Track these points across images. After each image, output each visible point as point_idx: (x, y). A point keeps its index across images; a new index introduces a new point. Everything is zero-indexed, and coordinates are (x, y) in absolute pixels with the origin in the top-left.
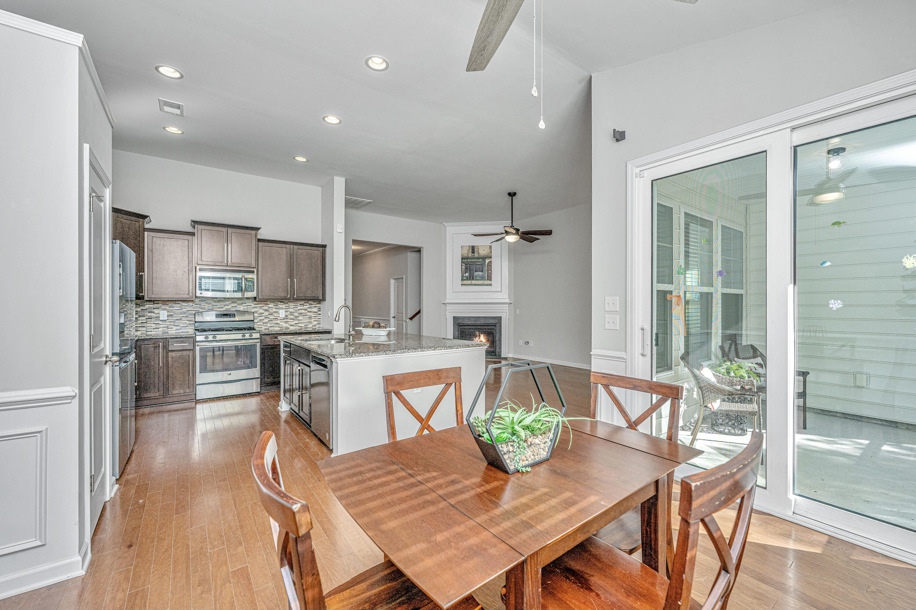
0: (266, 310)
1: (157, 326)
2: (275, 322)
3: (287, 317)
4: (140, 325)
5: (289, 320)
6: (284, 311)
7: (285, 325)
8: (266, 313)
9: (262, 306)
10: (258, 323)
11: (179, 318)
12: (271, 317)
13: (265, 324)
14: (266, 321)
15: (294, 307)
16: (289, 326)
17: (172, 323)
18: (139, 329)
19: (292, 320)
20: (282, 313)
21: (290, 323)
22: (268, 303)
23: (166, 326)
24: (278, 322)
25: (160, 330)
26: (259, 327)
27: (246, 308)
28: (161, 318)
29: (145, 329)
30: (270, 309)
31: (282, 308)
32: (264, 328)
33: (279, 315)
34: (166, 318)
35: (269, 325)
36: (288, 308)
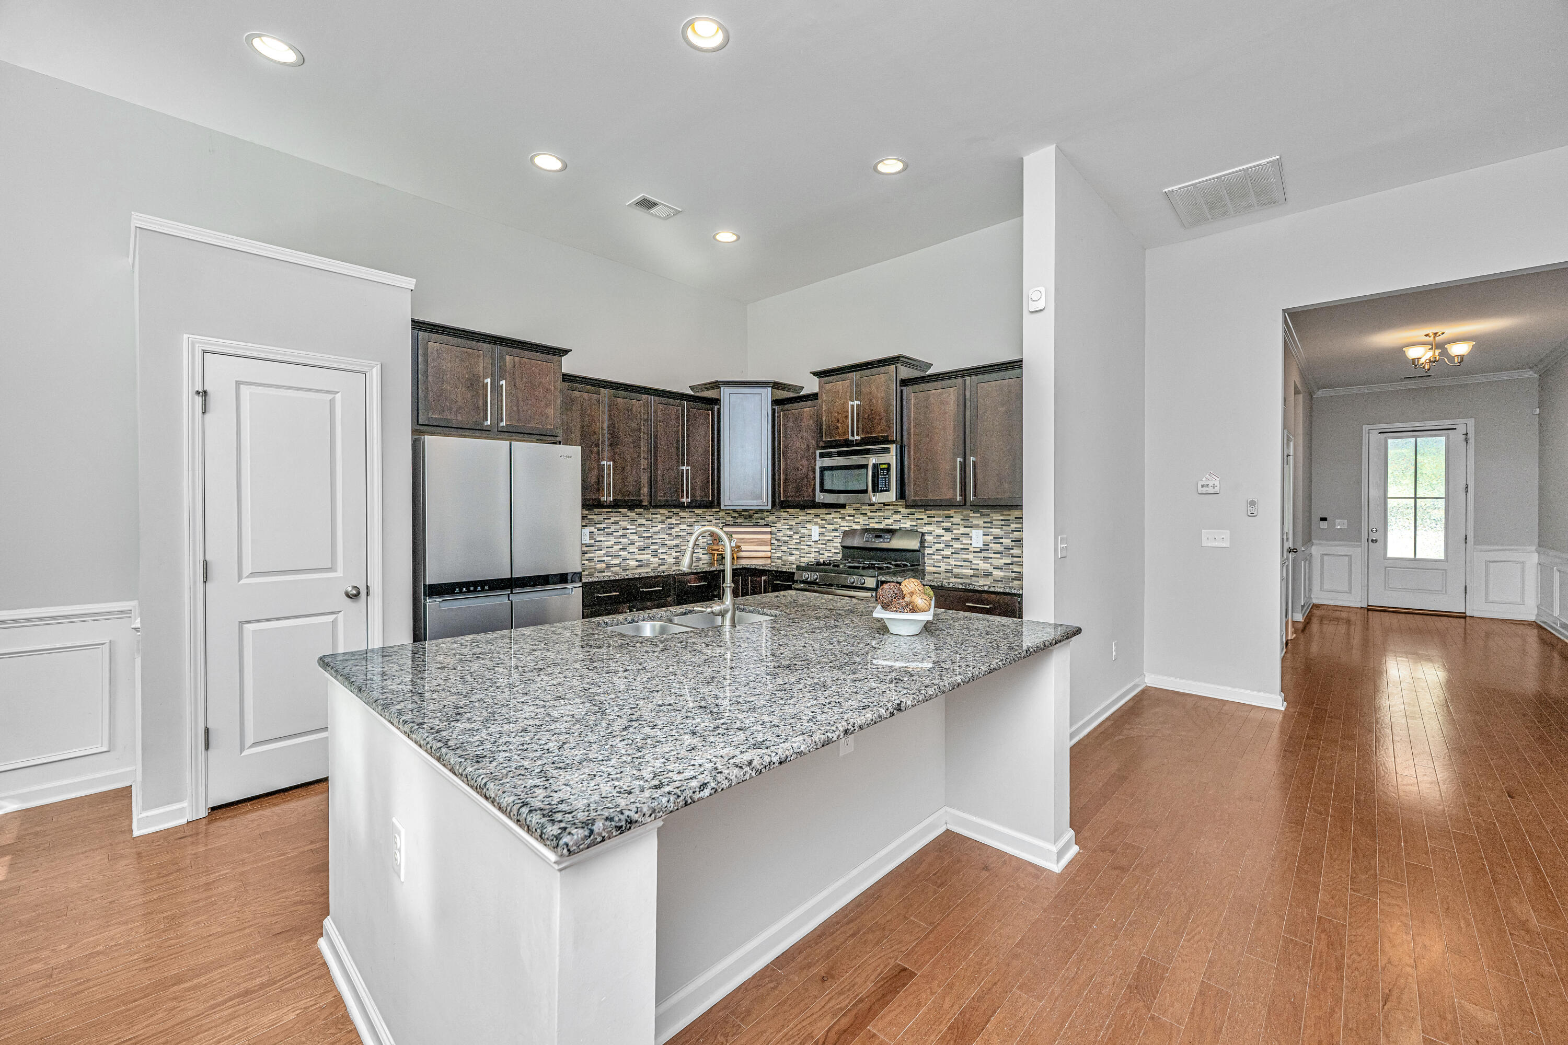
0: (947, 530)
1: (810, 549)
2: (964, 556)
3: (986, 548)
4: (794, 547)
5: (990, 555)
6: (981, 532)
7: (983, 566)
8: (948, 537)
9: (941, 520)
10: (933, 557)
11: (831, 538)
12: (957, 545)
13: (945, 560)
14: (947, 552)
15: (1003, 523)
16: (991, 570)
17: (824, 546)
18: (793, 553)
19: (999, 556)
20: (977, 538)
21: (995, 562)
22: (951, 512)
23: (817, 550)
24: (970, 556)
25: (812, 555)
26: (936, 564)
27: (914, 524)
28: (813, 538)
29: (798, 553)
30: (955, 527)
31: (977, 527)
32: (944, 567)
33: (970, 542)
34: (817, 538)
35: (953, 563)
36: (989, 525)
